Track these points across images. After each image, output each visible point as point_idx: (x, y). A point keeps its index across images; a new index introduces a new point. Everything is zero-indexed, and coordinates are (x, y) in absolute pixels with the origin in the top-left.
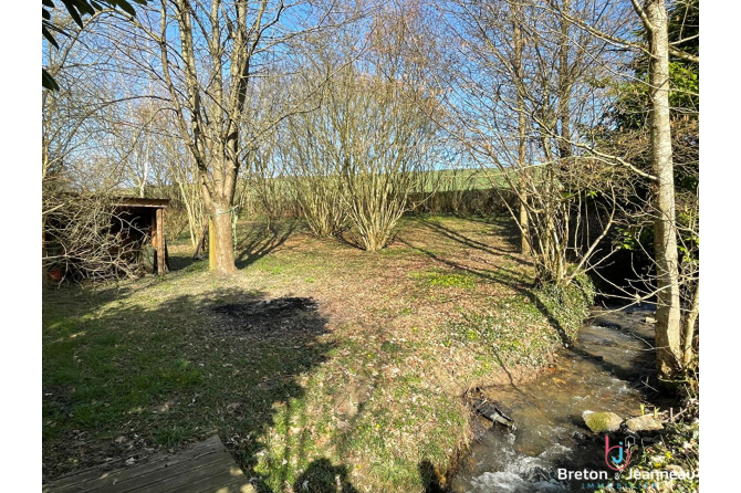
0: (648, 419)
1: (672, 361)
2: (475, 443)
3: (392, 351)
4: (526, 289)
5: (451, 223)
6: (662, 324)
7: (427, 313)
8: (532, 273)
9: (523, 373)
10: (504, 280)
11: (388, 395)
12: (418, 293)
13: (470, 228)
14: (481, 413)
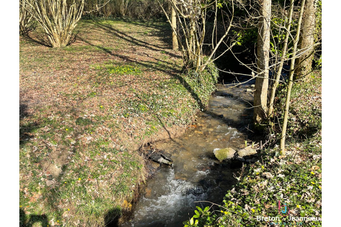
0: (249, 149)
1: (262, 114)
2: (150, 179)
3: (86, 124)
4: (177, 74)
5: (120, 26)
6: (258, 92)
7: (108, 94)
8: (181, 63)
9: (177, 131)
10: (163, 68)
11: (85, 156)
12: (101, 80)
13: (134, 30)
14: (151, 159)
